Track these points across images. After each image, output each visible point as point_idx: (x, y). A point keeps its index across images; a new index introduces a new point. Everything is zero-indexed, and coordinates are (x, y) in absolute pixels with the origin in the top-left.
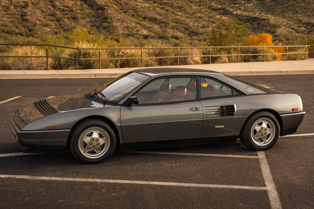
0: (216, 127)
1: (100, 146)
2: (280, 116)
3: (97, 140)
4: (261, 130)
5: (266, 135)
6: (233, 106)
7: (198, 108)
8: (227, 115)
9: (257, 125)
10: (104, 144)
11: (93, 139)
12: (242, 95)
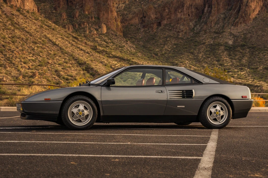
0: (178, 106)
1: (85, 116)
2: (231, 101)
3: (83, 111)
4: (216, 112)
5: (220, 116)
6: (192, 91)
7: (163, 91)
8: (187, 97)
9: (213, 107)
10: (88, 115)
11: (79, 110)
12: (199, 83)
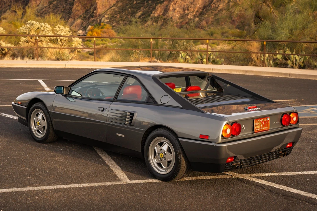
1: (42, 127)
4: (160, 153)
6: (133, 114)
11: (38, 120)
12: (154, 103)
